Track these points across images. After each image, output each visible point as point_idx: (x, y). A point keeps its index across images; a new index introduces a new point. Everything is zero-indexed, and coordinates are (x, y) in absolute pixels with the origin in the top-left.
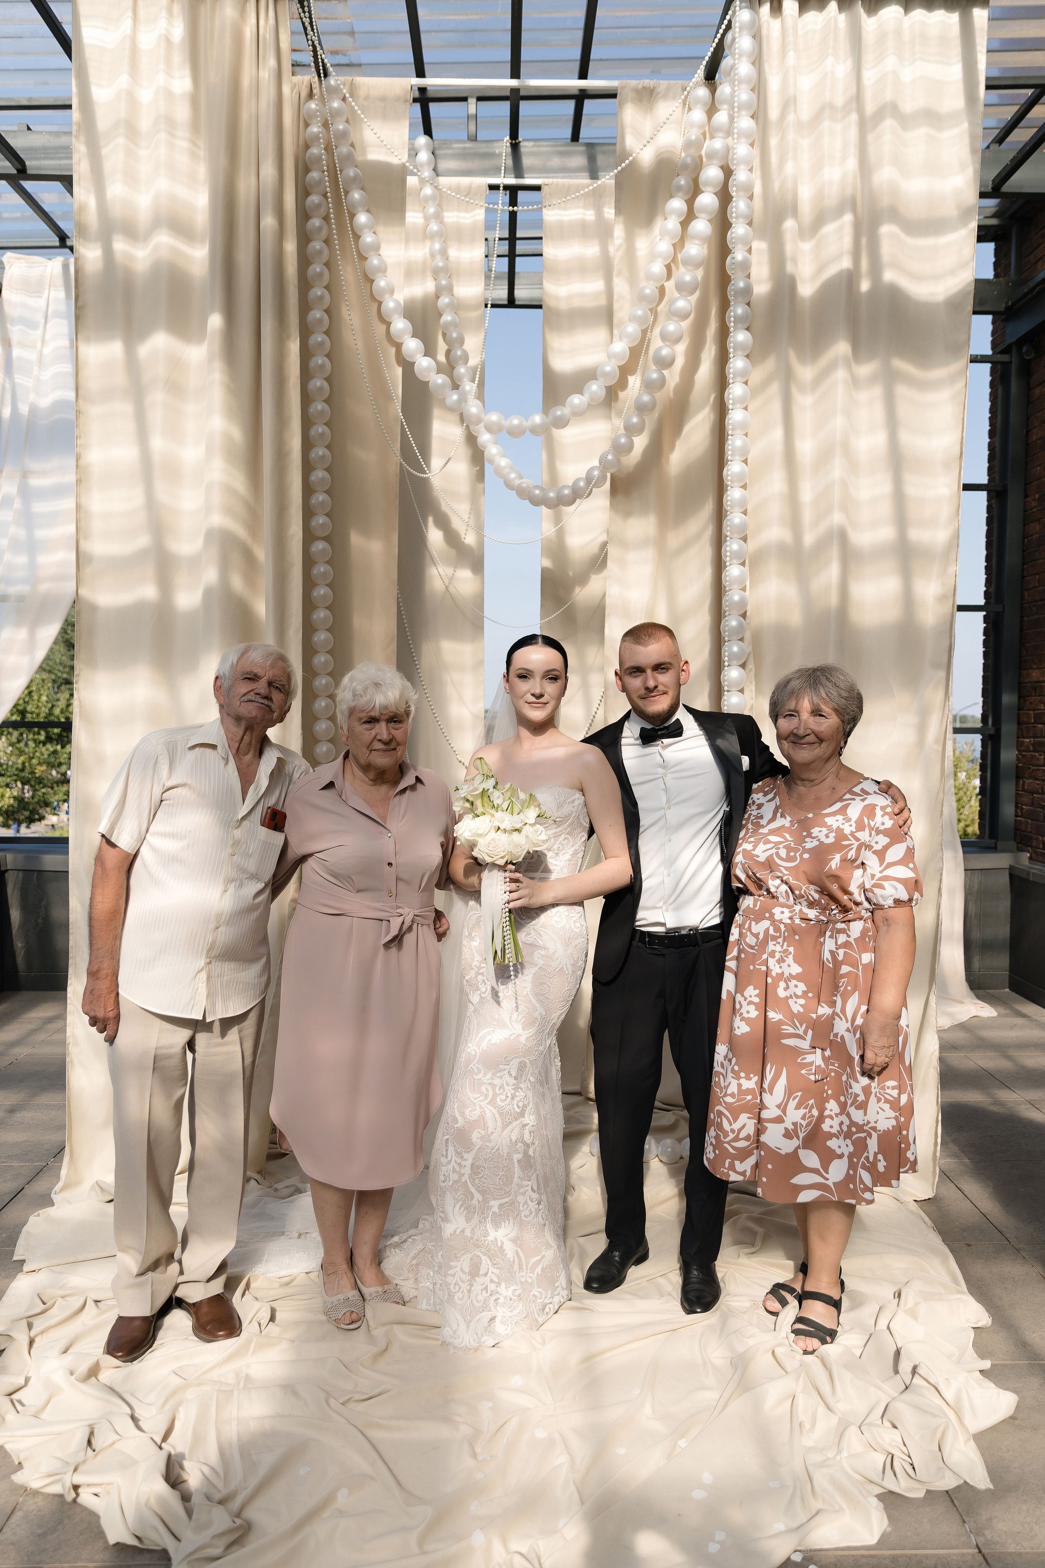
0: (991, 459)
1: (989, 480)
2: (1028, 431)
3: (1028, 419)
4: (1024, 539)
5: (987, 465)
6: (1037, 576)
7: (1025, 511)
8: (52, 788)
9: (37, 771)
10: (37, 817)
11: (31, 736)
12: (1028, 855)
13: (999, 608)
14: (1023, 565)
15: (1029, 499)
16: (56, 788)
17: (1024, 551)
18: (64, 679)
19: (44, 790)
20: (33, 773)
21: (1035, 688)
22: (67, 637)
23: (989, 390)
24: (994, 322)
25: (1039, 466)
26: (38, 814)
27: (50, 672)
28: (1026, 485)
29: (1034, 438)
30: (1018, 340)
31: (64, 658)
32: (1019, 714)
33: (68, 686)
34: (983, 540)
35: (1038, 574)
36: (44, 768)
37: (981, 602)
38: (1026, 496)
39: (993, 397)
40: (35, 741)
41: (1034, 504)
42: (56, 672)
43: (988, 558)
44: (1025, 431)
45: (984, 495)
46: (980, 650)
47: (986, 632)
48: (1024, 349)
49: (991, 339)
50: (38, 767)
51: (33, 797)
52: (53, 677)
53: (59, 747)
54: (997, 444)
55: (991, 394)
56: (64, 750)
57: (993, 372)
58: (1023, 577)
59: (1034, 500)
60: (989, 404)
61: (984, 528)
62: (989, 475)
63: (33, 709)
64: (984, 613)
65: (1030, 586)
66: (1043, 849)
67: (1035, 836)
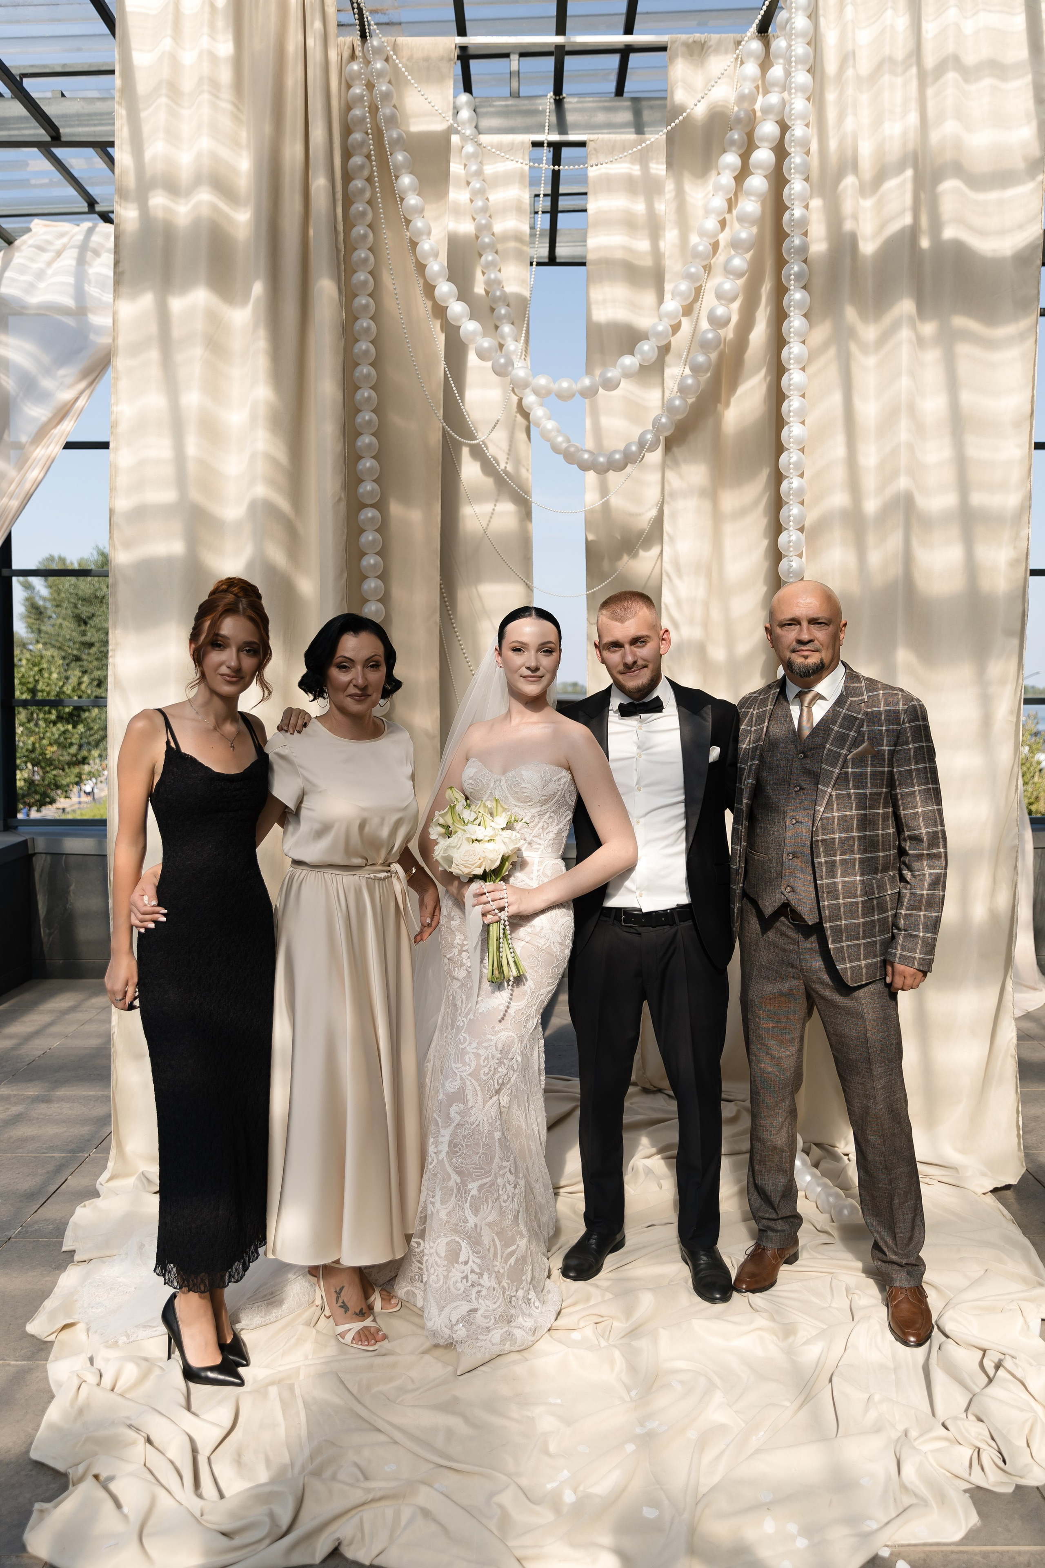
8: (64, 770)
9: (47, 752)
10: (48, 800)
11: (41, 715)
16: (67, 770)
18: (75, 655)
19: (54, 772)
20: (43, 754)
22: (77, 611)
26: (49, 797)
27: (60, 648)
31: (74, 634)
33: (78, 663)
36: (54, 748)
40: (45, 720)
42: (66, 648)
50: (49, 748)
51: (43, 779)
52: (63, 654)
53: (71, 727)
56: (76, 730)
63: (44, 687)
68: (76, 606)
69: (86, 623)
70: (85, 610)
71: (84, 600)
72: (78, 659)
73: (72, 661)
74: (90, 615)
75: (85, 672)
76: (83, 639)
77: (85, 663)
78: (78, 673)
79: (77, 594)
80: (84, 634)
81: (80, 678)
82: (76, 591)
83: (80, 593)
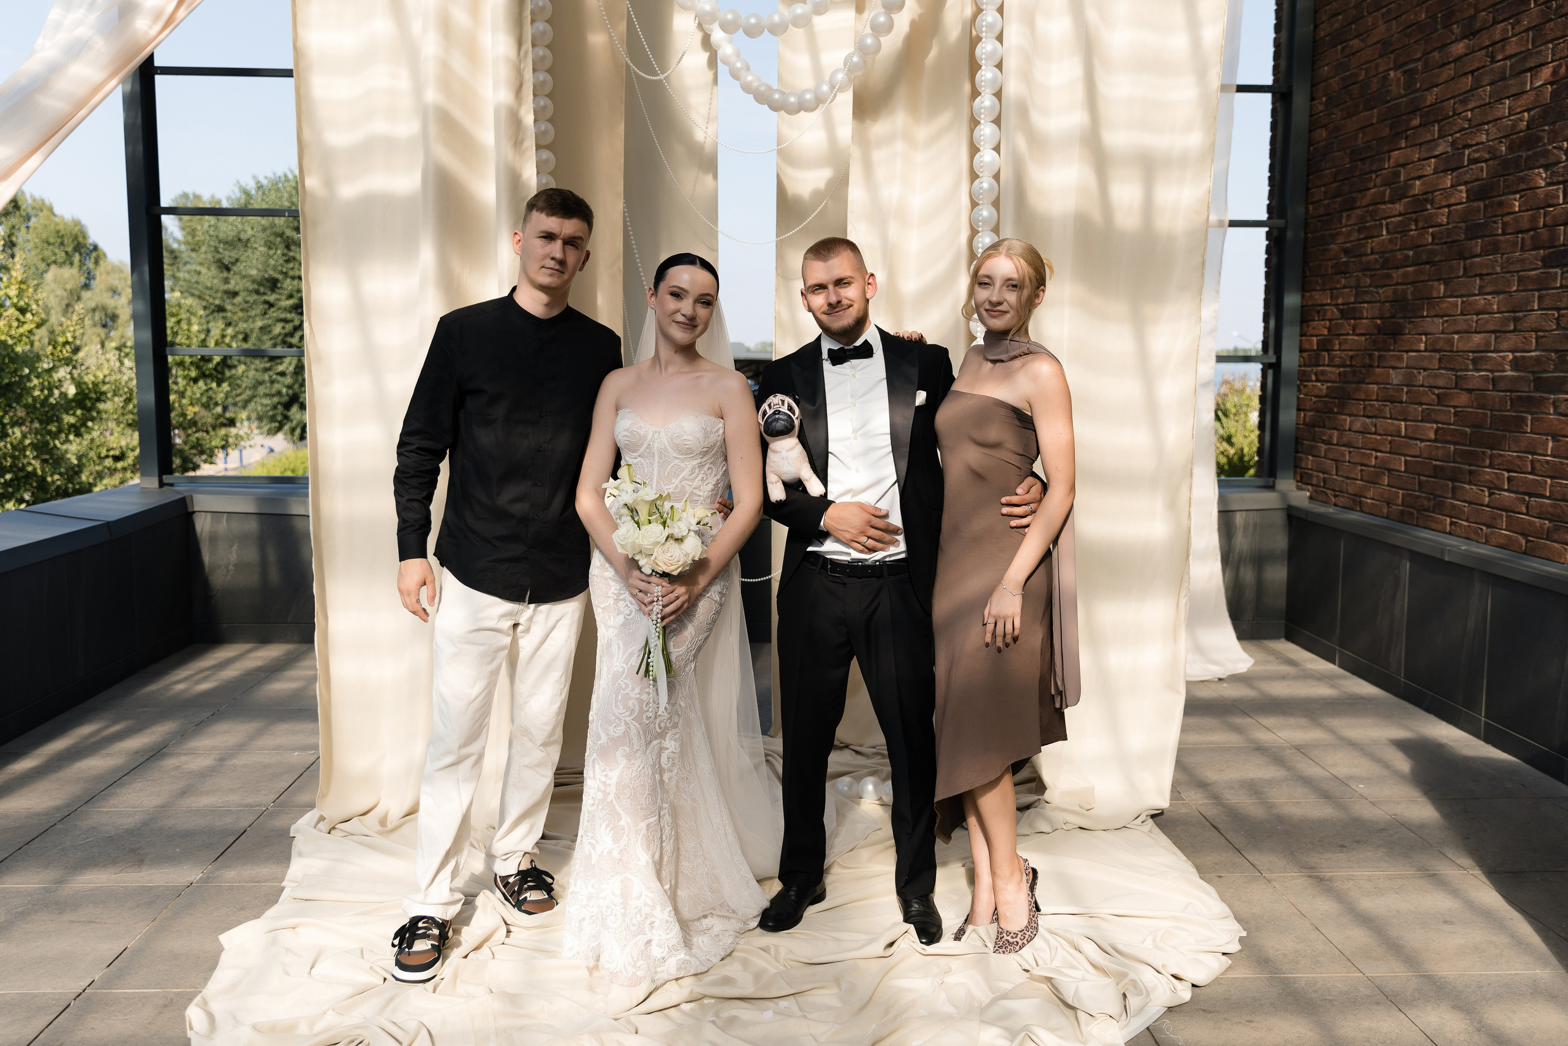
0: (1277, 56)
1: (1274, 81)
2: (1316, 27)
3: (1316, 12)
4: (1309, 146)
5: (1272, 63)
6: (1323, 189)
7: (1311, 116)
8: (207, 432)
9: (188, 413)
11: (180, 373)
12: (1308, 494)
13: (1280, 222)
14: (1308, 175)
15: (1315, 102)
16: (212, 433)
17: (1309, 160)
18: (217, 306)
19: (197, 435)
20: (184, 415)
21: (1319, 312)
22: (218, 256)
25: (1327, 65)
26: (192, 462)
27: (200, 297)
28: (1312, 86)
29: (1322, 34)
31: (216, 281)
32: (1301, 340)
33: (221, 314)
34: (1267, 148)
35: (1324, 186)
36: (196, 409)
37: (1263, 216)
38: (1312, 99)
40: (185, 377)
41: (1321, 108)
42: (207, 297)
43: (1272, 168)
44: (1312, 26)
45: (1268, 97)
46: (1262, 269)
47: (1268, 250)
50: (190, 408)
51: (185, 443)
52: (204, 303)
53: (214, 385)
54: (1283, 40)
56: (220, 389)
58: (1308, 189)
59: (1321, 103)
61: (1268, 134)
62: (1273, 75)
63: (183, 341)
64: (1267, 229)
65: (1315, 199)
66: (1324, 487)
67: (1315, 473)
68: (216, 250)
69: (228, 269)
70: (228, 256)
71: (226, 243)
72: (221, 309)
73: (213, 311)
74: (233, 260)
75: (229, 324)
76: (226, 287)
77: (229, 314)
78: (221, 324)
79: (217, 237)
80: (226, 281)
81: (223, 330)
82: (216, 234)
83: (222, 236)
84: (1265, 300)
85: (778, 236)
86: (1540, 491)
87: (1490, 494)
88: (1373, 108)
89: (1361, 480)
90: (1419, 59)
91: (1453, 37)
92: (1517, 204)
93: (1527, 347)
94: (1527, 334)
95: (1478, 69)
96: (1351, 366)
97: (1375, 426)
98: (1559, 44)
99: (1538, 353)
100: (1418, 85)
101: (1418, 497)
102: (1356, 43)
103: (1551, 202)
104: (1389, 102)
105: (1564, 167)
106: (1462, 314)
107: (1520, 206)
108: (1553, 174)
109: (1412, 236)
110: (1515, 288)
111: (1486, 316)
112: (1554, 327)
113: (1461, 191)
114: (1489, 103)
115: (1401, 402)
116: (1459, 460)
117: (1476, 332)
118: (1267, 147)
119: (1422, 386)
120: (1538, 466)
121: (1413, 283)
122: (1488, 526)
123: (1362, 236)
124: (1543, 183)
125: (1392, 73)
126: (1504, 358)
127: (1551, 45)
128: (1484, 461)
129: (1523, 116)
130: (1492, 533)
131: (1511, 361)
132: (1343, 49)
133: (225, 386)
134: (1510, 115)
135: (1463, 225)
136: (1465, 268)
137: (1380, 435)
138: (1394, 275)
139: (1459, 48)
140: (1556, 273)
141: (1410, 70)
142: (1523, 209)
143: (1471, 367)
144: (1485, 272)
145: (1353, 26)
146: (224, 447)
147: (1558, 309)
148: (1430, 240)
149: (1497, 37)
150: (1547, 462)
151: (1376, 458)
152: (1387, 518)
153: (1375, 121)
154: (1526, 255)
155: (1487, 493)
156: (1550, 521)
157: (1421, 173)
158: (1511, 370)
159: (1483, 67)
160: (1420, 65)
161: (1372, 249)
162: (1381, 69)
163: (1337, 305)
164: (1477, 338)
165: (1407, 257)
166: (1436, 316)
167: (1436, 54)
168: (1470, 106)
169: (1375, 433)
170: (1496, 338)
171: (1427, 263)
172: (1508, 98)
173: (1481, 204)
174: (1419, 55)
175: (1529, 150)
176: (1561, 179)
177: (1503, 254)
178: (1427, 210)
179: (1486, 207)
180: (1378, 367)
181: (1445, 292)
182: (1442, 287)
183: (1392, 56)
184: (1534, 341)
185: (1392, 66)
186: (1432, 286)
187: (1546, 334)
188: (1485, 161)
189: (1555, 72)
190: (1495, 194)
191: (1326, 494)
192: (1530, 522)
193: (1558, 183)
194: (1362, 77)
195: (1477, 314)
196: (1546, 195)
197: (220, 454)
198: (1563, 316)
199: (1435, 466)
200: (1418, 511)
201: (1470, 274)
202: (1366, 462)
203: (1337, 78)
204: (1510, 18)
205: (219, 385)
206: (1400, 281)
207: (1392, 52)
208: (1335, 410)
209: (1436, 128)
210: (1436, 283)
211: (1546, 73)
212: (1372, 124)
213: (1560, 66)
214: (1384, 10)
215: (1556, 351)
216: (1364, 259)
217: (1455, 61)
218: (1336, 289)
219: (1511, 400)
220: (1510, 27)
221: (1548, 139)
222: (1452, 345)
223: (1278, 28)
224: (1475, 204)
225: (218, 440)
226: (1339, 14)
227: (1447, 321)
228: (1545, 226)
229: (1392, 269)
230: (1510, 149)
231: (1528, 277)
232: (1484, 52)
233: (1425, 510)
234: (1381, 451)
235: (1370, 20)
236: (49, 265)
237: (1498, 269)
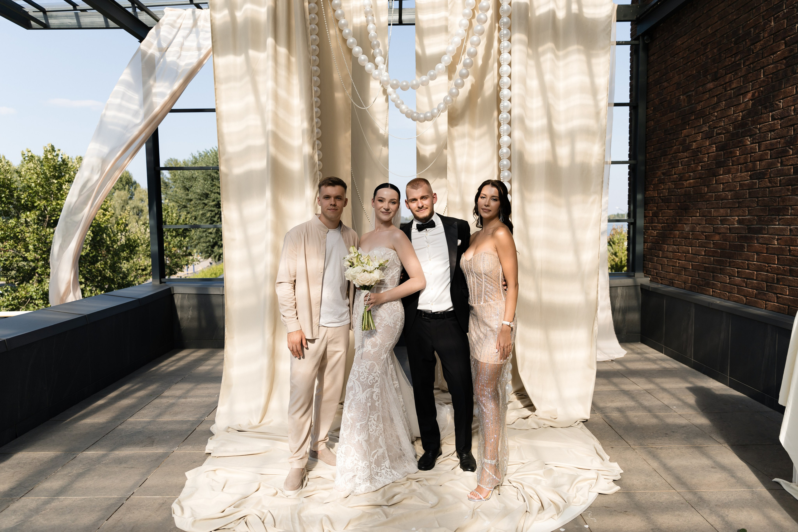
0: (631, 90)
1: (630, 101)
2: (648, 77)
3: (648, 71)
4: (646, 129)
5: (629, 93)
6: (653, 147)
7: (647, 116)
8: (180, 259)
9: (172, 250)
10: (173, 272)
11: (169, 234)
12: (649, 279)
13: (634, 162)
14: (646, 141)
15: (648, 110)
16: (182, 259)
17: (646, 135)
18: (183, 205)
19: (176, 260)
20: (170, 252)
21: (652, 200)
22: (184, 185)
23: (630, 57)
24: (631, 25)
25: (653, 94)
27: (176, 202)
28: (647, 103)
29: (651, 80)
30: (642, 34)
31: (183, 195)
32: (645, 212)
33: (185, 209)
35: (653, 145)
36: (176, 249)
37: (627, 159)
38: (647, 108)
39: (632, 61)
40: (171, 236)
41: (651, 112)
42: (180, 202)
43: (630, 139)
44: (646, 77)
45: (628, 108)
46: (627, 182)
47: (629, 174)
48: (645, 38)
49: (630, 32)
50: (173, 248)
51: (171, 263)
52: (178, 205)
53: (182, 238)
54: (634, 83)
55: (631, 59)
56: (185, 240)
57: (631, 49)
58: (646, 147)
59: (651, 110)
60: (629, 64)
61: (628, 124)
62: (630, 98)
63: (170, 221)
64: (628, 165)
65: (649, 152)
66: (656, 276)
67: (652, 270)
68: (183, 182)
69: (188, 190)
70: (188, 184)
71: (187, 179)
72: (185, 207)
73: (182, 208)
74: (190, 186)
75: (188, 213)
76: (187, 197)
77: (189, 209)
78: (185, 213)
79: (183, 177)
80: (187, 195)
81: (186, 215)
82: (183, 175)
83: (185, 177)
84: (629, 195)
85: (417, 173)
86: (752, 277)
87: (729, 279)
88: (674, 112)
89: (673, 273)
90: (693, 91)
91: (708, 81)
92: (738, 152)
93: (744, 214)
94: (744, 209)
95: (719, 94)
96: (667, 223)
97: (678, 249)
98: (755, 83)
99: (749, 217)
100: (693, 102)
101: (697, 280)
102: (665, 84)
103: (753, 151)
104: (681, 109)
105: (758, 136)
106: (715, 200)
107: (739, 153)
108: (754, 139)
109: (692, 167)
110: (738, 189)
111: (726, 201)
112: (756, 205)
113: (713, 147)
114: (725, 109)
115: (689, 239)
116: (715, 264)
117: (721, 208)
118: (628, 129)
119: (698, 232)
120: (750, 266)
121: (693, 187)
122: (729, 293)
123: (670, 167)
124: (749, 143)
125: (682, 97)
126: (734, 219)
127: (751, 84)
128: (726, 264)
129: (740, 114)
130: (731, 296)
131: (737, 221)
132: (660, 87)
133: (187, 239)
134: (734, 114)
135: (714, 162)
136: (716, 180)
137: (680, 253)
138: (685, 184)
139: (710, 85)
140: (756, 182)
141: (689, 95)
142: (740, 154)
143: (720, 223)
144: (725, 182)
145: (664, 77)
146: (187, 265)
147: (757, 198)
148: (700, 168)
149: (727, 80)
150: (755, 264)
151: (679, 263)
152: (684, 289)
153: (674, 117)
154: (743, 174)
155: (728, 278)
156: (756, 290)
157: (695, 139)
158: (737, 224)
159: (722, 93)
160: (693, 93)
161: (675, 172)
162: (677, 95)
163: (660, 197)
164: (722, 211)
165: (690, 176)
166: (703, 201)
167: (701, 88)
168: (716, 110)
169: (678, 252)
170: (730, 211)
171: (699, 178)
172: (733, 106)
173: (722, 153)
174: (693, 89)
175: (742, 129)
176: (757, 141)
177: (732, 174)
178: (699, 155)
179: (724, 154)
180: (679, 223)
181: (707, 191)
182: (706, 189)
183: (681, 89)
184: (747, 211)
185: (681, 93)
186: (702, 188)
187: (753, 208)
188: (724, 134)
189: (753, 95)
190: (728, 148)
191: (657, 279)
192: (747, 291)
193: (756, 143)
194: (668, 99)
195: (722, 200)
196: (751, 148)
197: (186, 267)
198: (760, 201)
199: (705, 266)
200: (698, 286)
201: (718, 183)
202: (675, 265)
203: (658, 99)
204: (733, 72)
205: (184, 238)
206: (687, 186)
207: (681, 87)
208: (661, 242)
209: (702, 120)
210: (703, 187)
211: (749, 95)
212: (673, 119)
213: (755, 92)
214: (677, 70)
215: (757, 216)
216: (671, 177)
217: (709, 91)
218: (660, 190)
219: (738, 237)
220: (733, 76)
221: (751, 124)
222: (711, 214)
223: (631, 78)
224: (720, 153)
225: (184, 262)
226: (658, 72)
227: (708, 203)
228: (751, 161)
229: (684, 181)
230: (734, 128)
231: (744, 184)
232: (721, 87)
233: (701, 286)
234: (681, 260)
235: (671, 74)
236: (115, 190)
237: (731, 181)
